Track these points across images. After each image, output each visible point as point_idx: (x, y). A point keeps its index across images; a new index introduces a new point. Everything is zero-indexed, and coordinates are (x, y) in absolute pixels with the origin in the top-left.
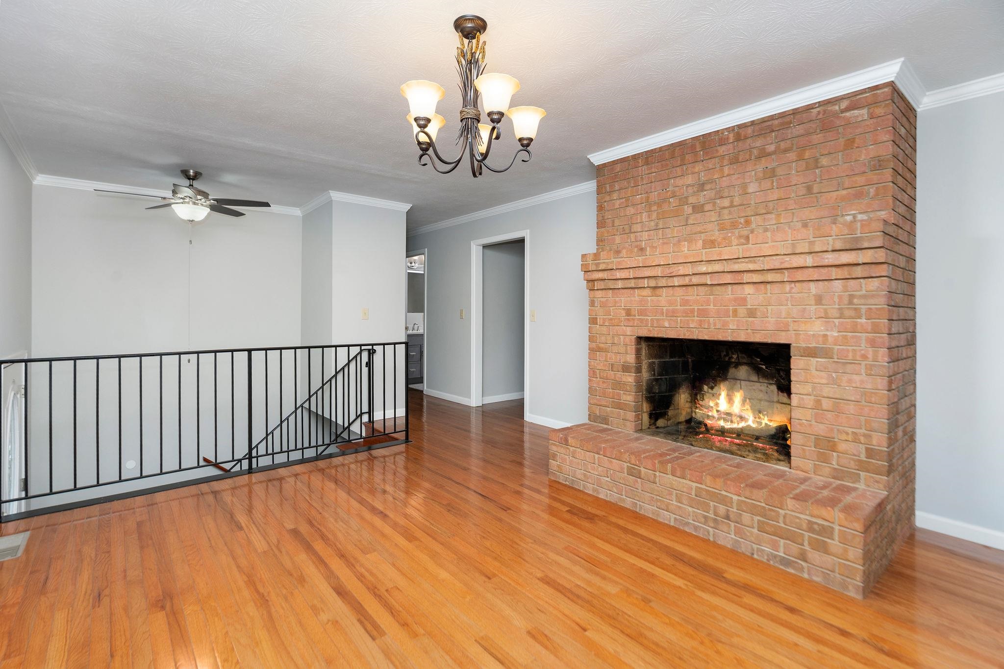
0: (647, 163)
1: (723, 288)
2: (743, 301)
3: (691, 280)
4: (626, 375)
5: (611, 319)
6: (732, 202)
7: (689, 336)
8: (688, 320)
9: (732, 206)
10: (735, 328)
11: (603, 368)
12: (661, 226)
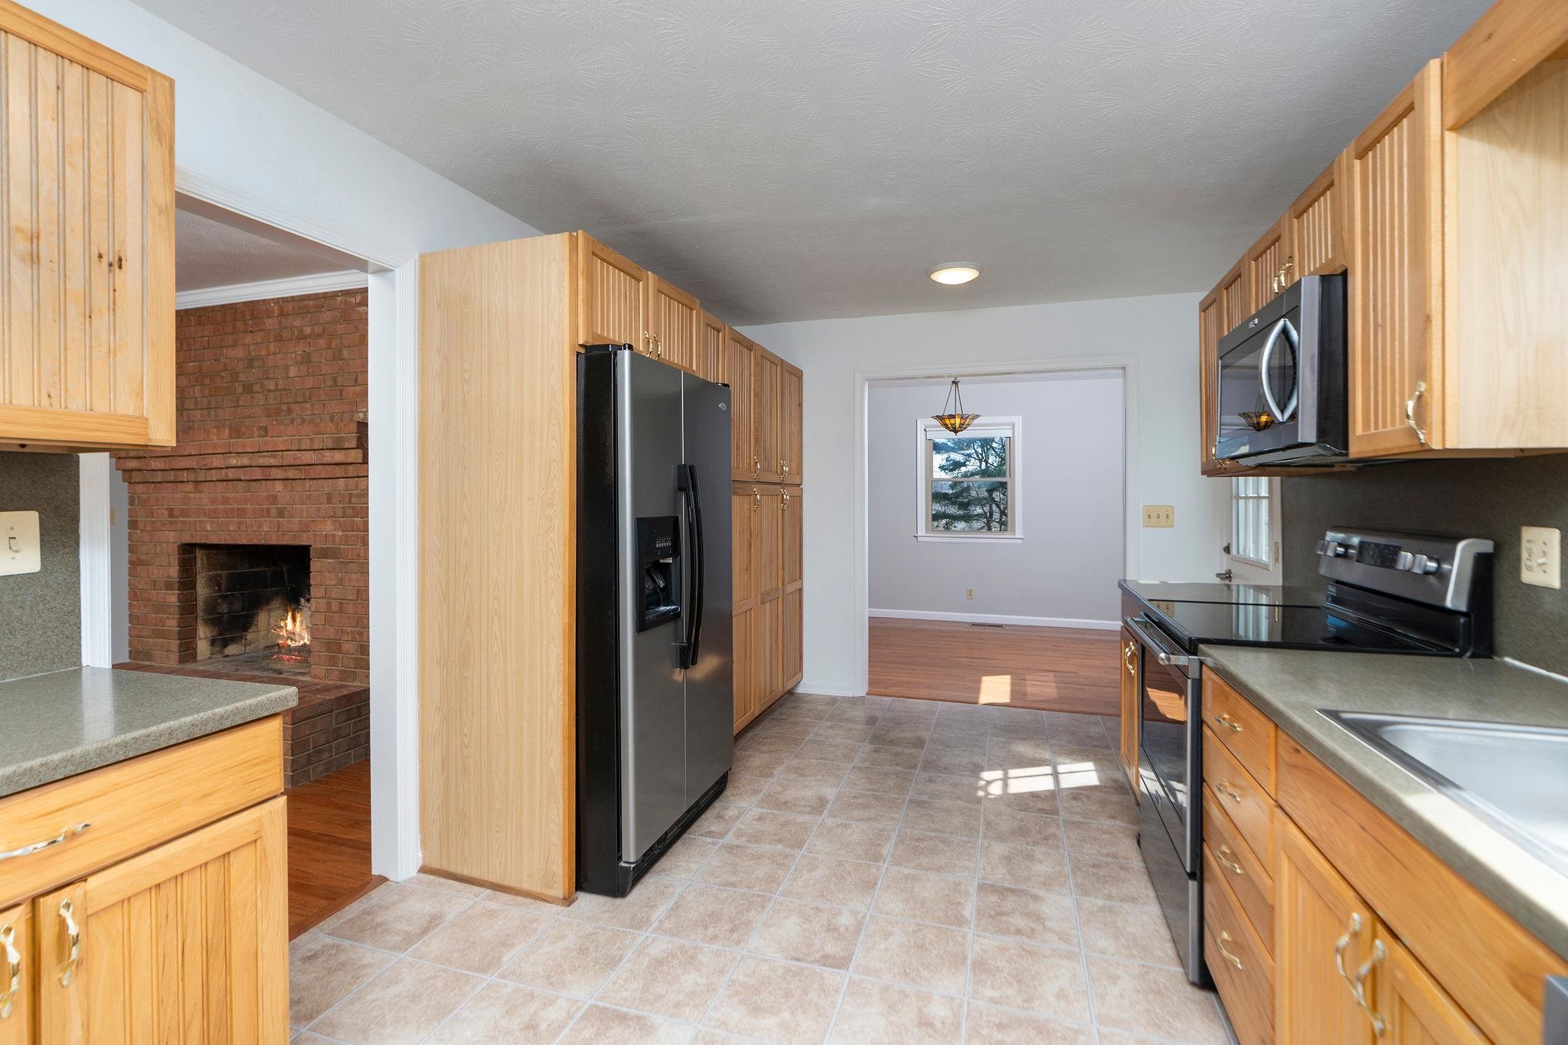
0: (199, 323)
1: (258, 483)
2: (273, 499)
3: (226, 475)
4: (169, 594)
5: (153, 522)
6: (277, 385)
7: (229, 541)
8: (228, 522)
9: (277, 390)
10: (268, 529)
11: (145, 588)
12: (213, 405)
